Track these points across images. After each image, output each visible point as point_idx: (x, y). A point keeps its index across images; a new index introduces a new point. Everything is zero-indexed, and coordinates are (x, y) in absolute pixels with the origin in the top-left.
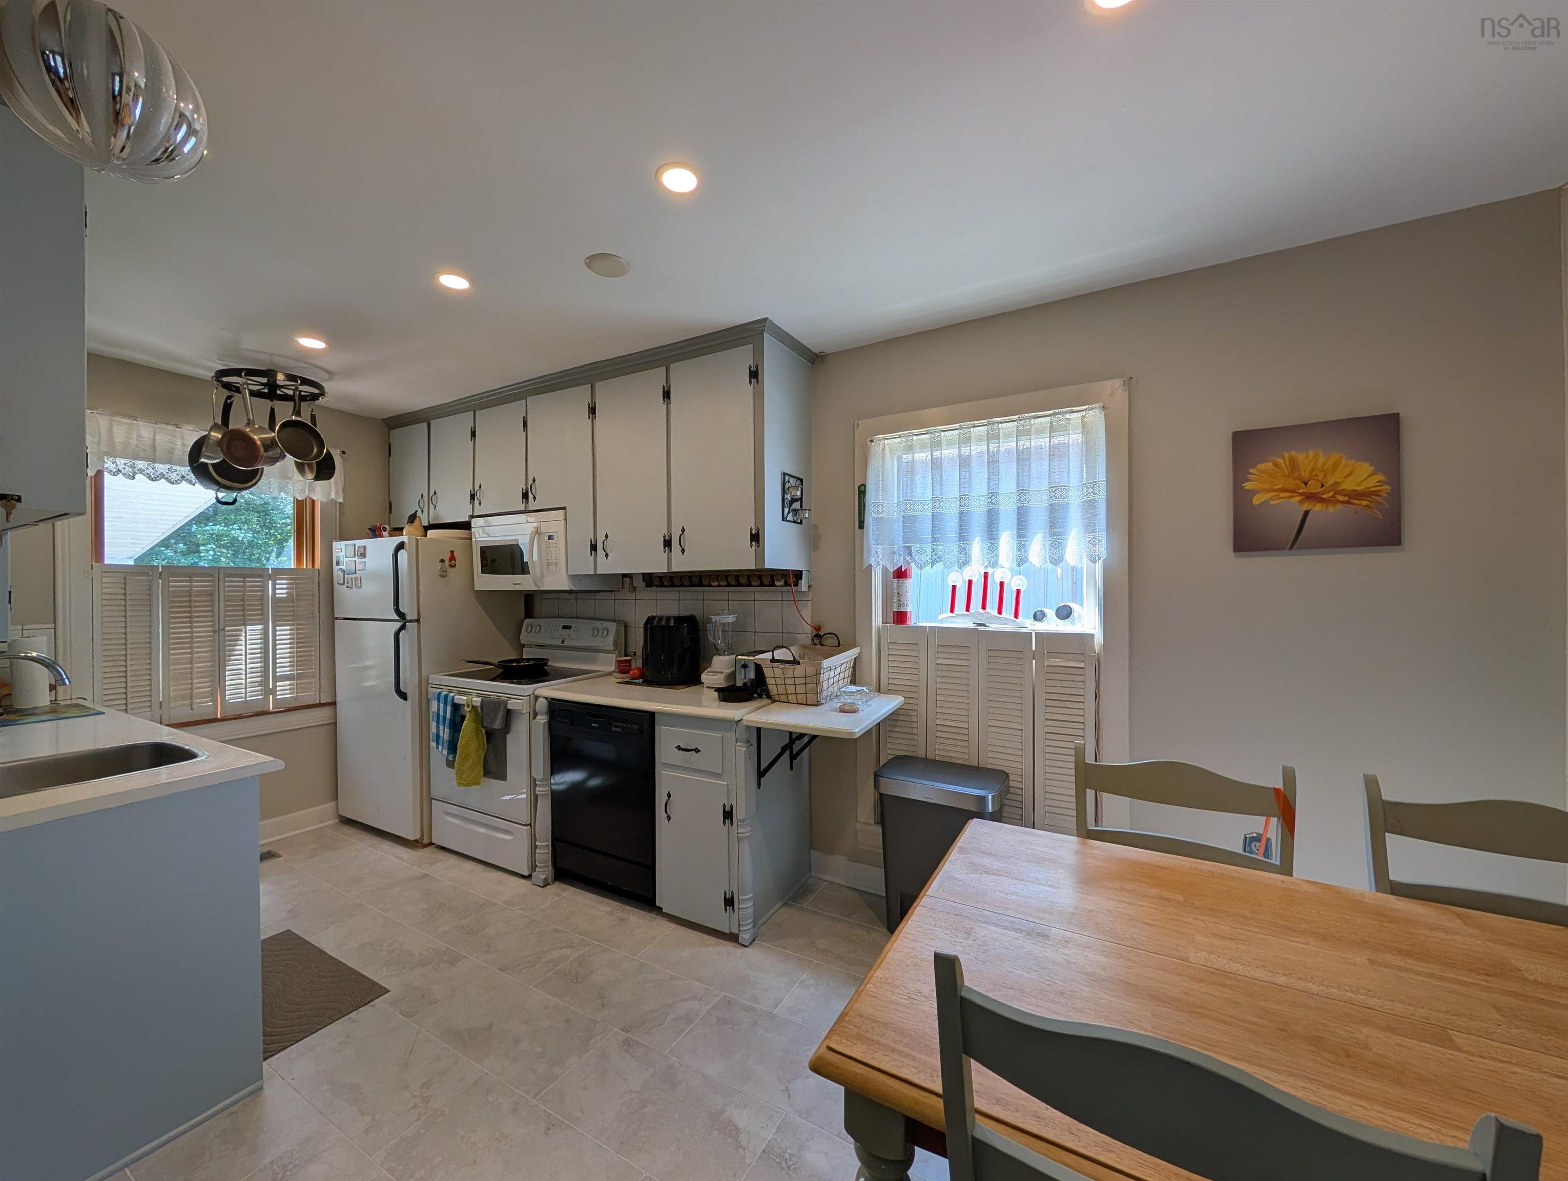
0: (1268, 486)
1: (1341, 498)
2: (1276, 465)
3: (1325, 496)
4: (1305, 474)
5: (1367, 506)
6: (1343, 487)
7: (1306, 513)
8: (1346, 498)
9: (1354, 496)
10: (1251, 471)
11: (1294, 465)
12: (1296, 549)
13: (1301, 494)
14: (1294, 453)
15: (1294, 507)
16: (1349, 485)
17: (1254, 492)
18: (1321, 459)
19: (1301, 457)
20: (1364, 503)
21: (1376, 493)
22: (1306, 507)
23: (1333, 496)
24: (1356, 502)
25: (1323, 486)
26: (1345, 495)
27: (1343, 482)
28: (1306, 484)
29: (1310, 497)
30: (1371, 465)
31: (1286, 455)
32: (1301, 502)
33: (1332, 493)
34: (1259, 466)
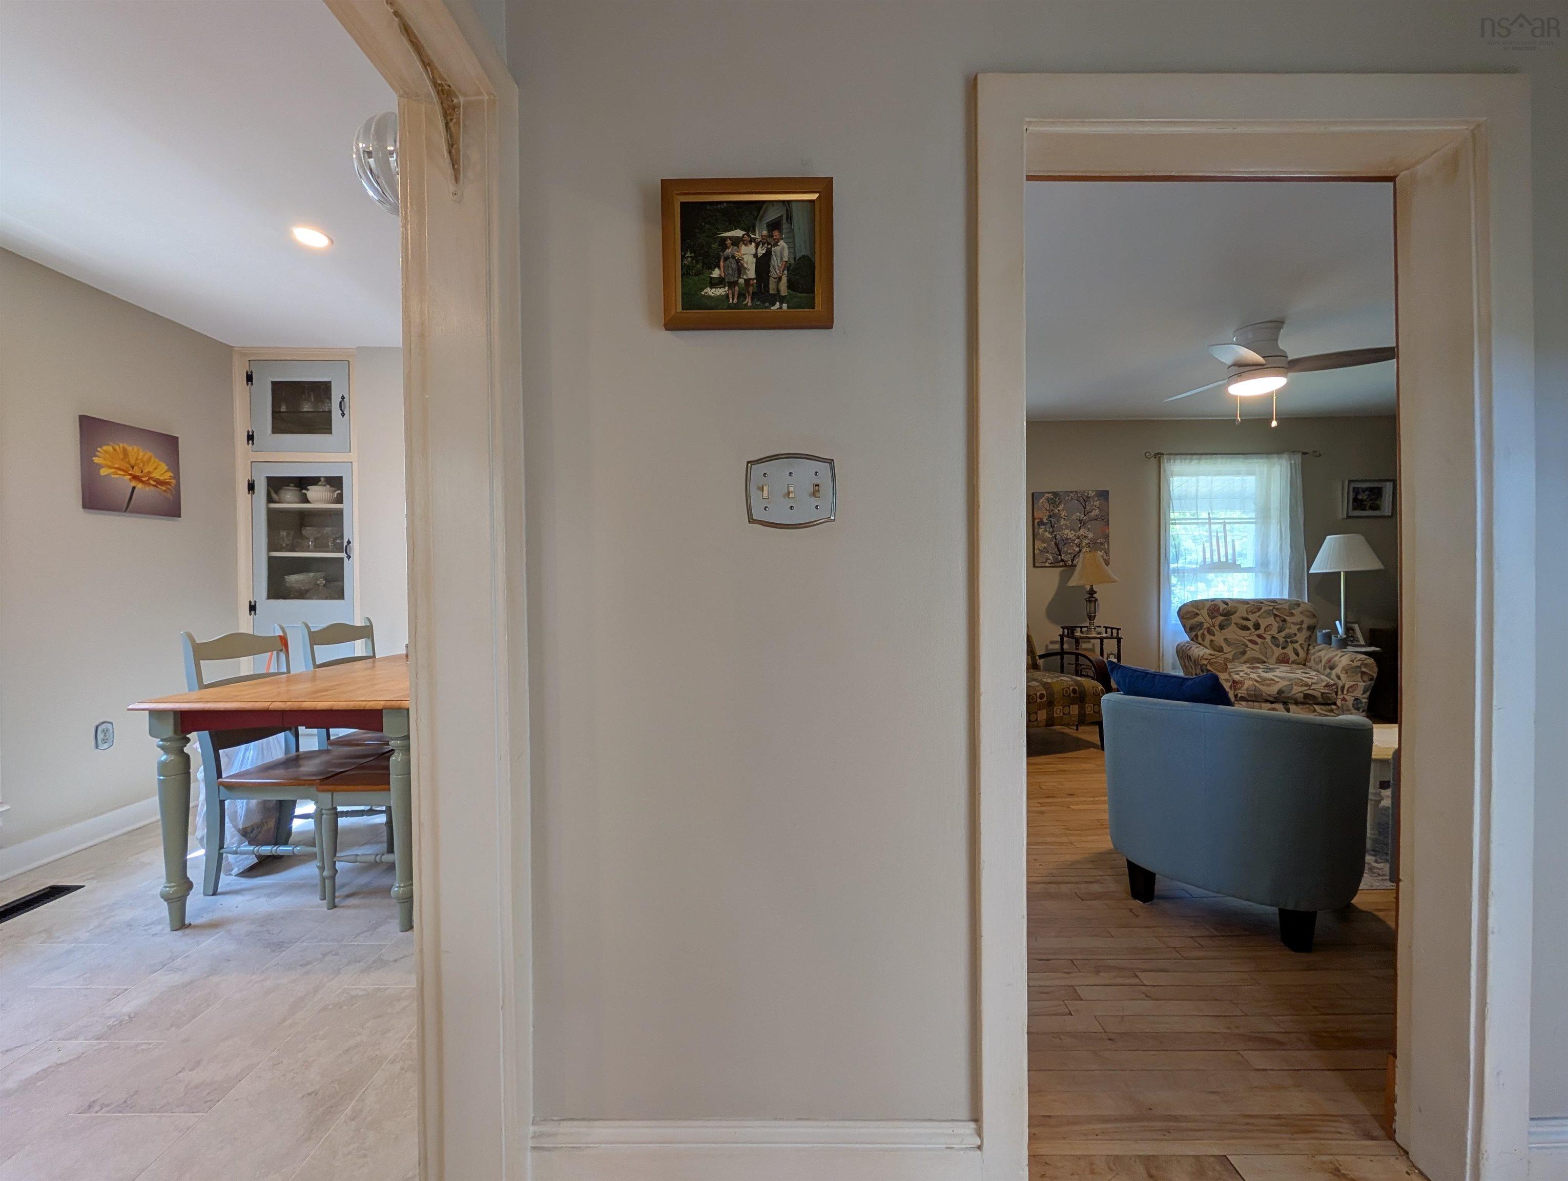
0: (110, 464)
1: (152, 482)
2: (115, 450)
3: (143, 479)
4: (133, 462)
5: (165, 491)
6: (153, 475)
7: (134, 488)
8: (155, 483)
9: (160, 483)
10: (99, 449)
11: (125, 452)
12: (129, 512)
13: (130, 475)
14: (126, 446)
15: (125, 483)
16: (156, 475)
17: (100, 466)
18: (141, 454)
19: (130, 448)
20: (164, 488)
21: (169, 483)
22: (133, 484)
23: (148, 480)
24: (159, 486)
25: (142, 472)
26: (154, 481)
27: (153, 472)
28: (133, 468)
29: (135, 477)
30: (167, 465)
31: (121, 445)
32: (130, 480)
33: (147, 478)
34: (105, 448)
